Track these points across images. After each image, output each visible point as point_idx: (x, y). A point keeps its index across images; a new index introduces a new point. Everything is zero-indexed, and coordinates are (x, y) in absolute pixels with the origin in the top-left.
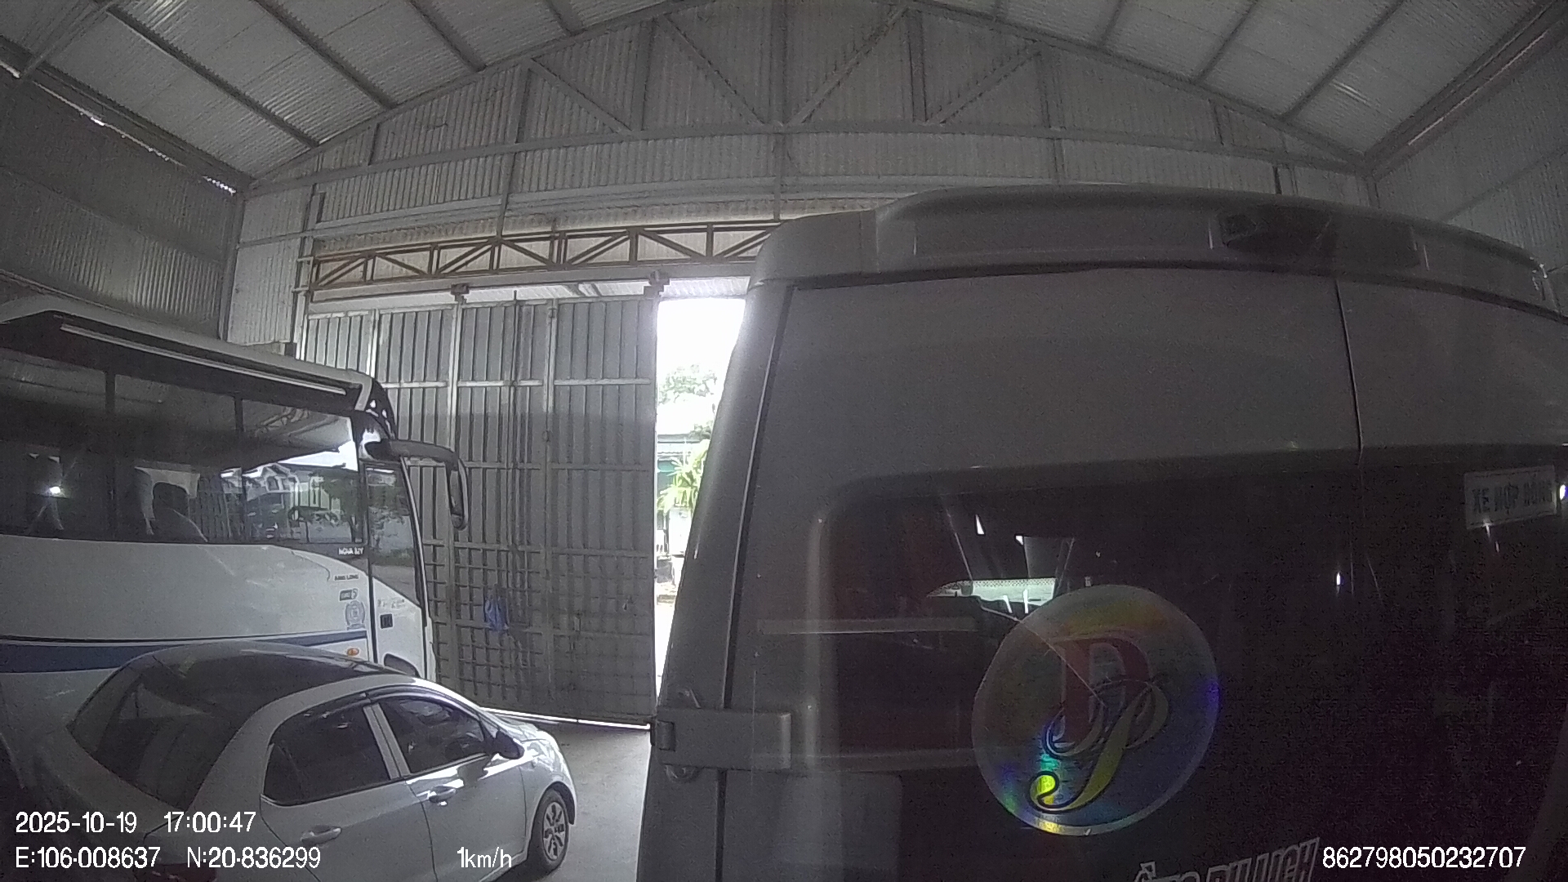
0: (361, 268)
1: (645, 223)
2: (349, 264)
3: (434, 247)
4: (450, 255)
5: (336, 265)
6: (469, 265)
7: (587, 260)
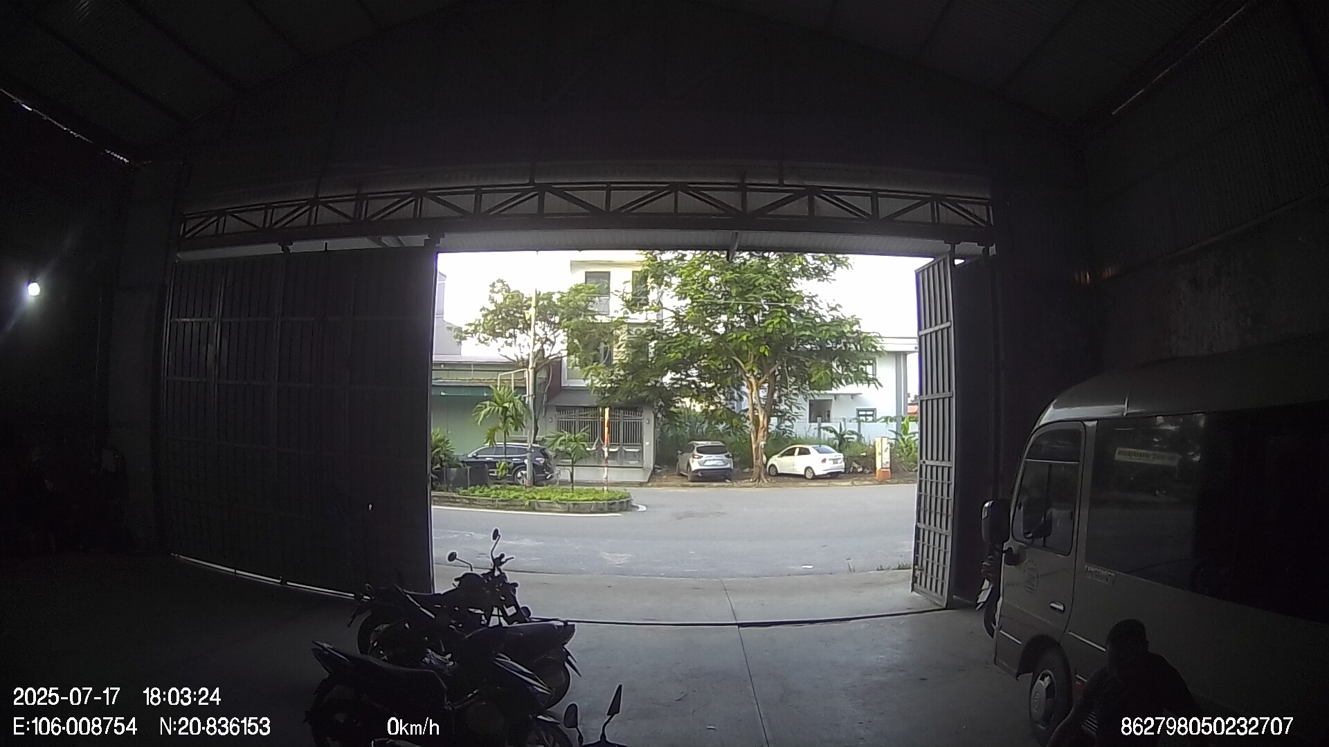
0: (215, 223)
1: (428, 187)
2: (205, 221)
3: (268, 206)
4: (281, 213)
5: (197, 221)
6: (294, 222)
7: (382, 217)
